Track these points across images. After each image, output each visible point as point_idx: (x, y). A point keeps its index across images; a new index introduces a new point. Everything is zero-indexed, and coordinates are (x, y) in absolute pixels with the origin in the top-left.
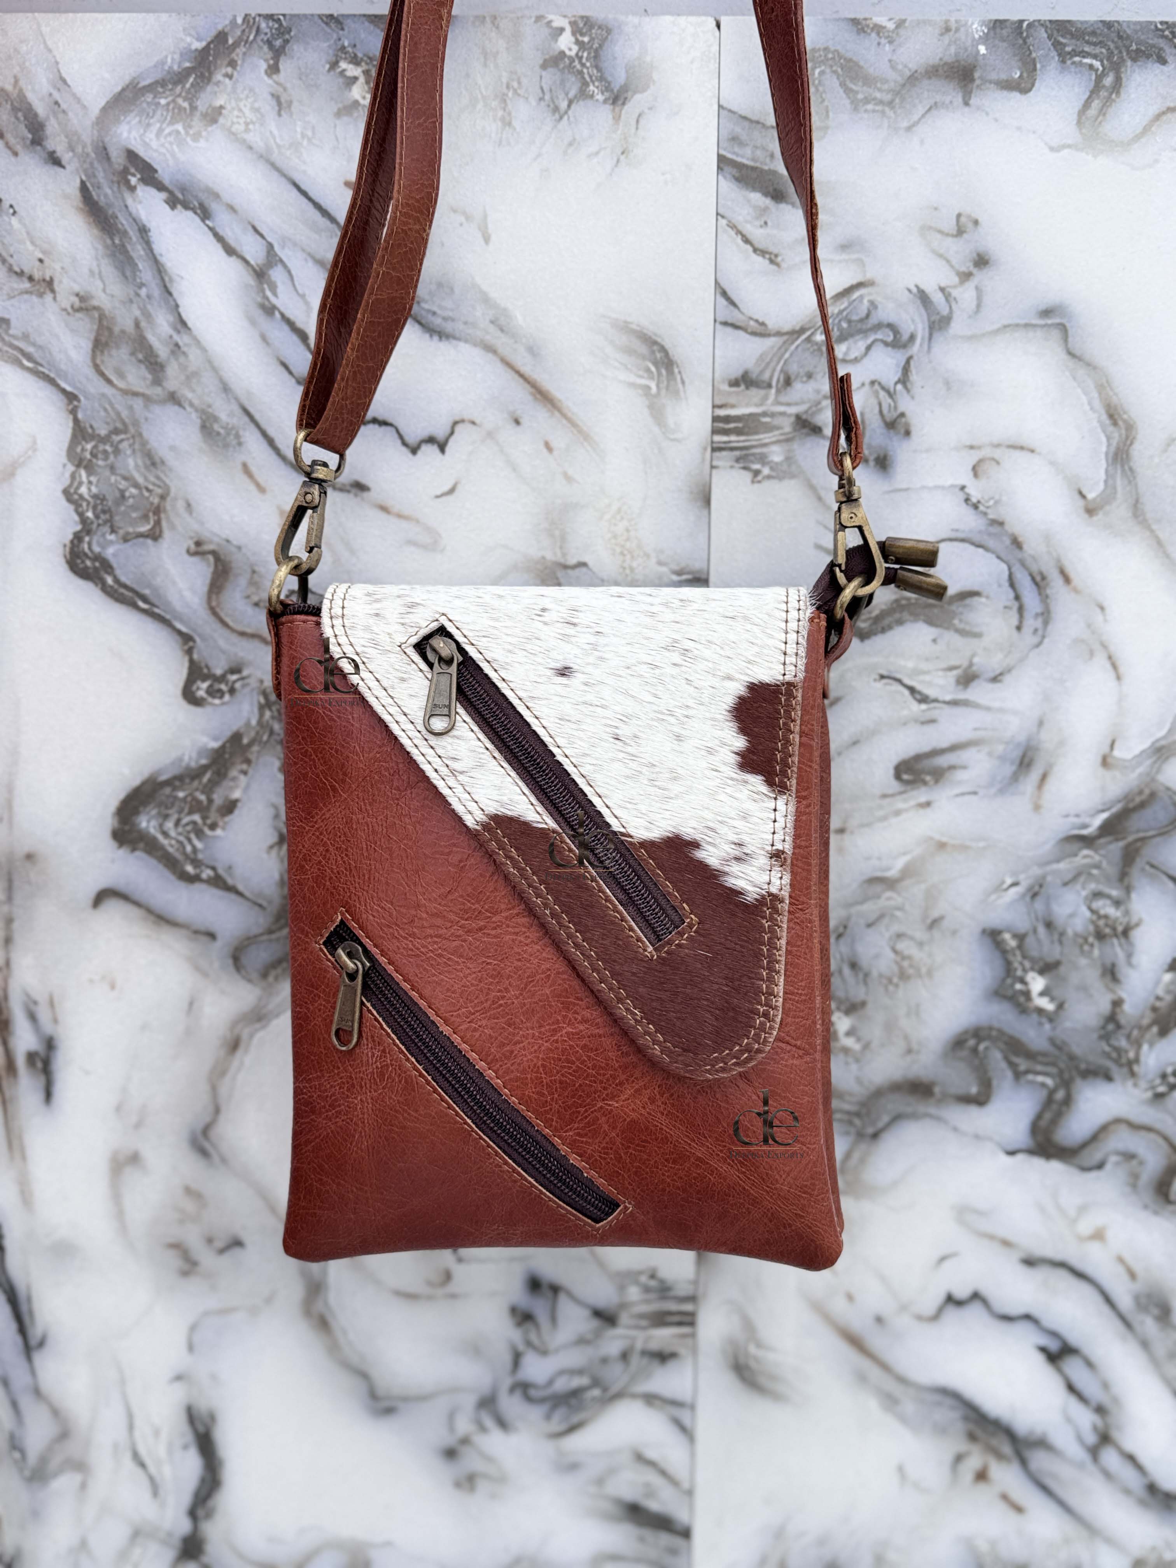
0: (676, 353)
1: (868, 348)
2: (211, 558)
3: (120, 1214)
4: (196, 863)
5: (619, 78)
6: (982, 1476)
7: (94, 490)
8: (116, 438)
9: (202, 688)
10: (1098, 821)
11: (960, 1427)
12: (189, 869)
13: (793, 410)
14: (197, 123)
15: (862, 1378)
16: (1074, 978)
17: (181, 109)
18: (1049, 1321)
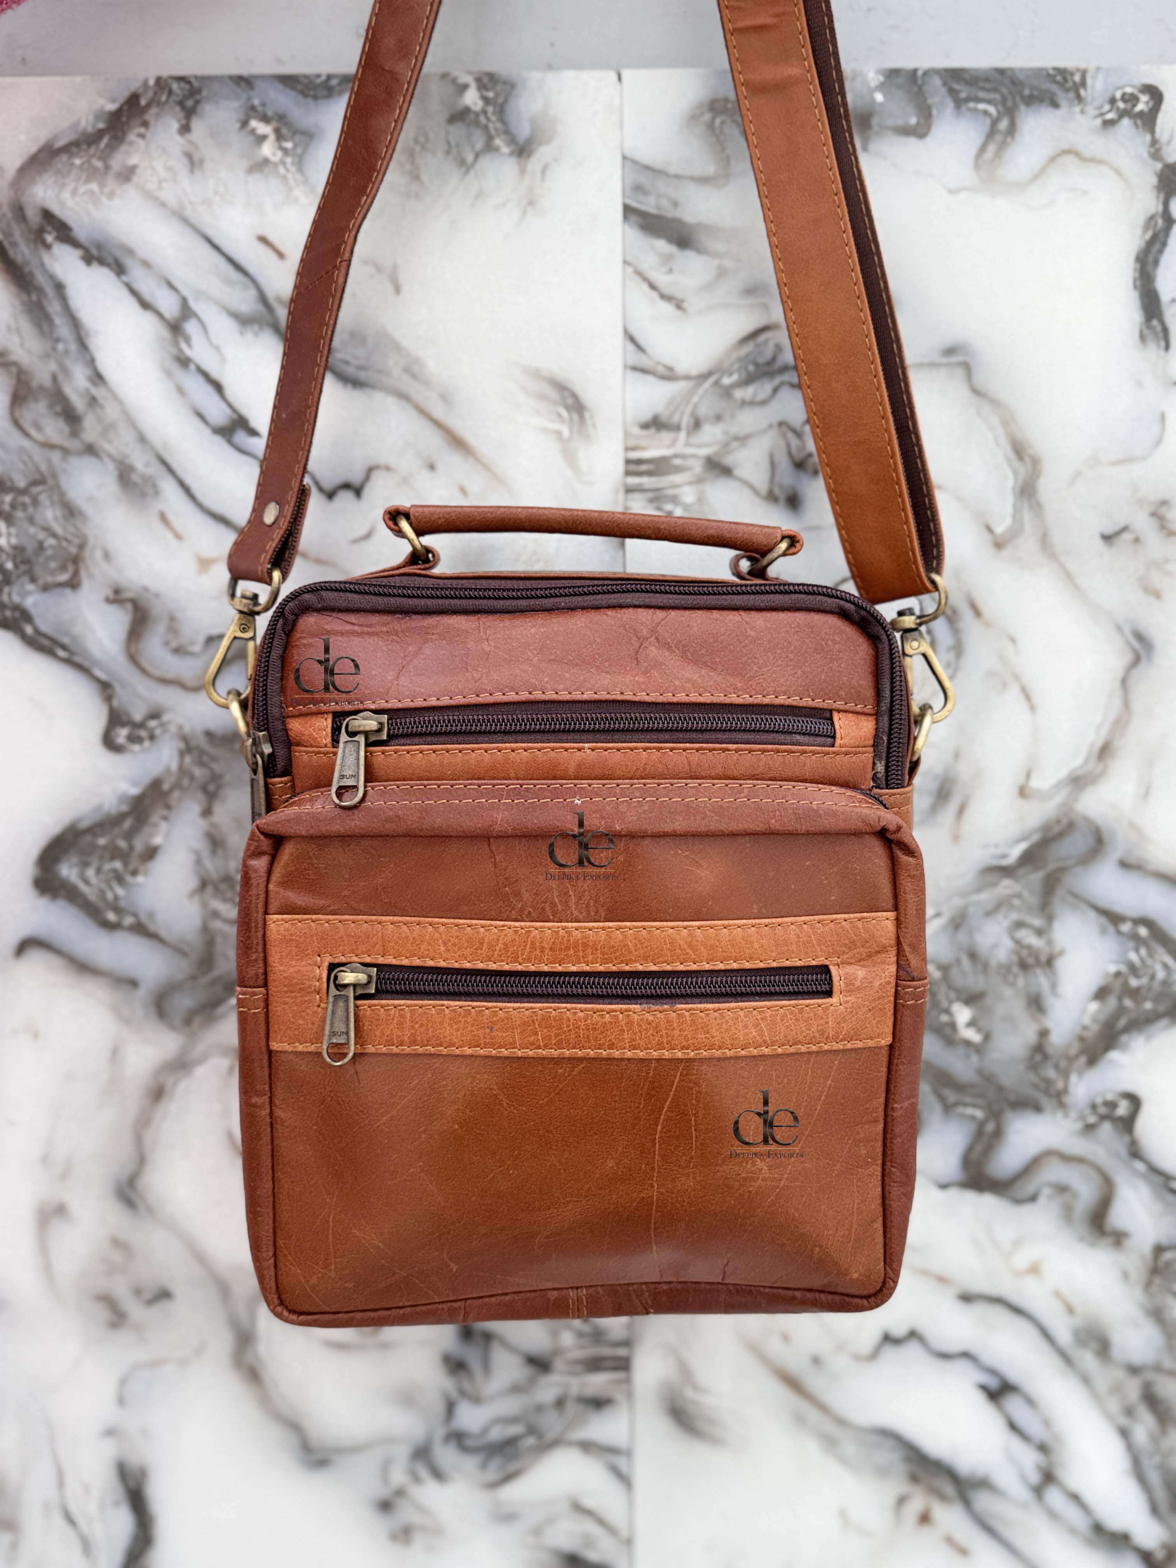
0: (587, 398)
1: (775, 390)
2: (129, 606)
3: (47, 1268)
4: (118, 910)
5: (523, 131)
6: (925, 1518)
7: (14, 541)
8: (35, 490)
9: (121, 735)
10: (1016, 852)
11: (900, 1468)
12: (111, 916)
13: (704, 452)
14: (111, 182)
15: (800, 1420)
16: (1000, 1010)
17: (96, 169)
18: (989, 1358)
